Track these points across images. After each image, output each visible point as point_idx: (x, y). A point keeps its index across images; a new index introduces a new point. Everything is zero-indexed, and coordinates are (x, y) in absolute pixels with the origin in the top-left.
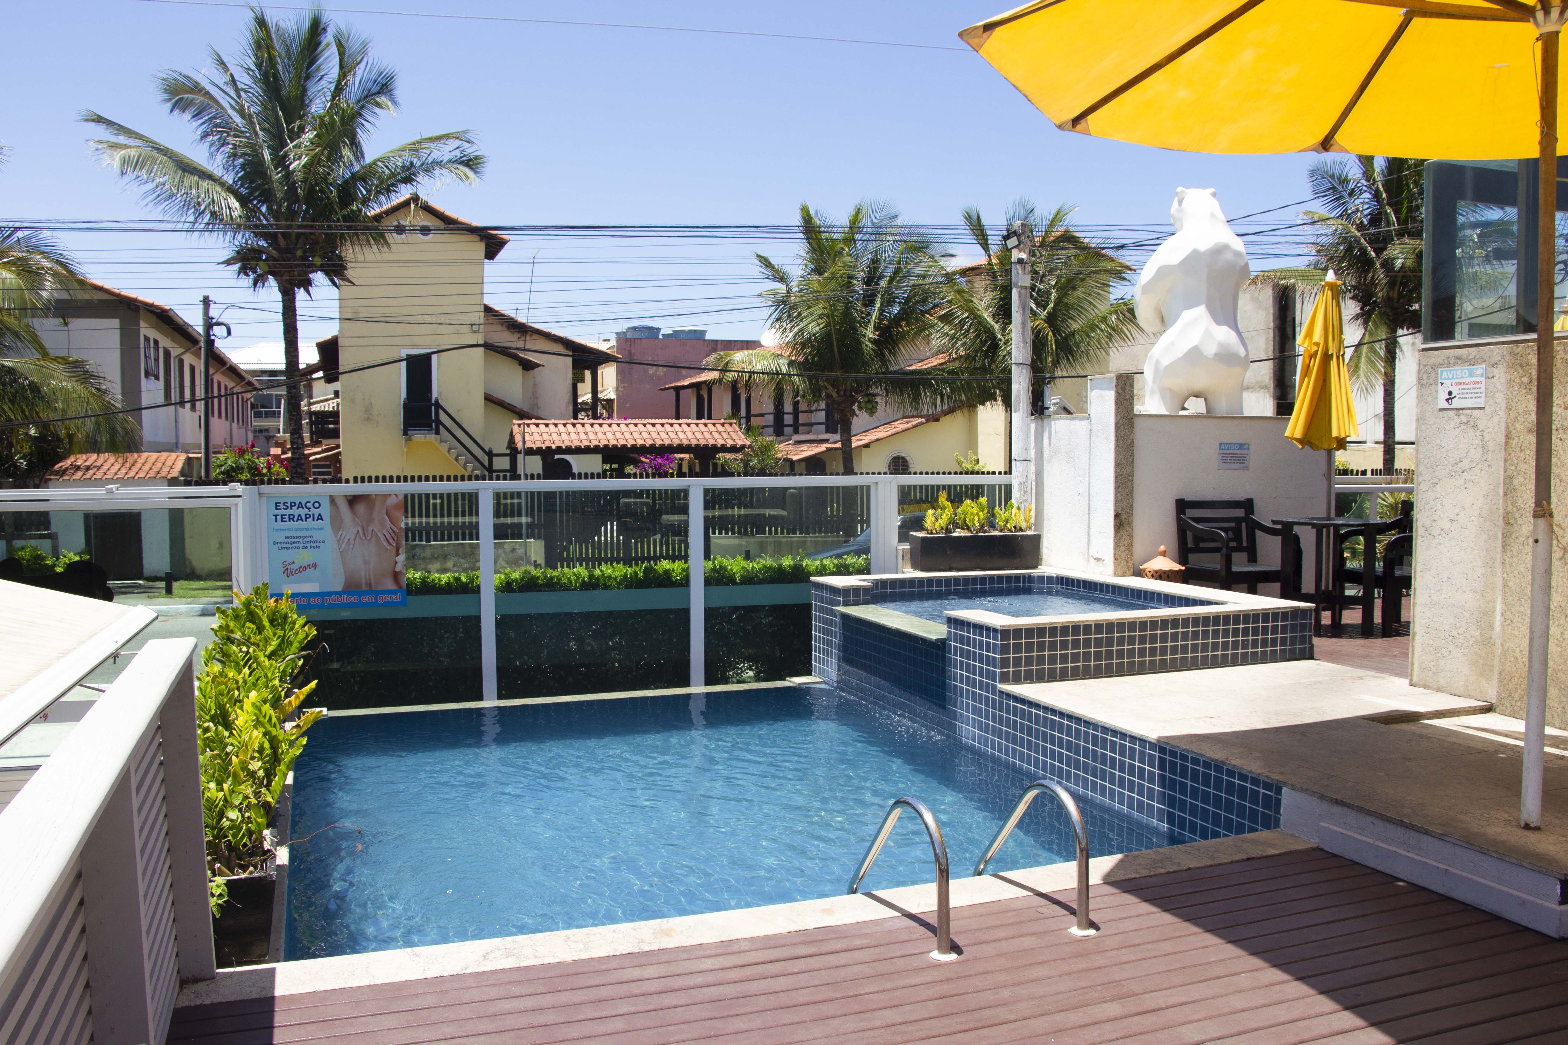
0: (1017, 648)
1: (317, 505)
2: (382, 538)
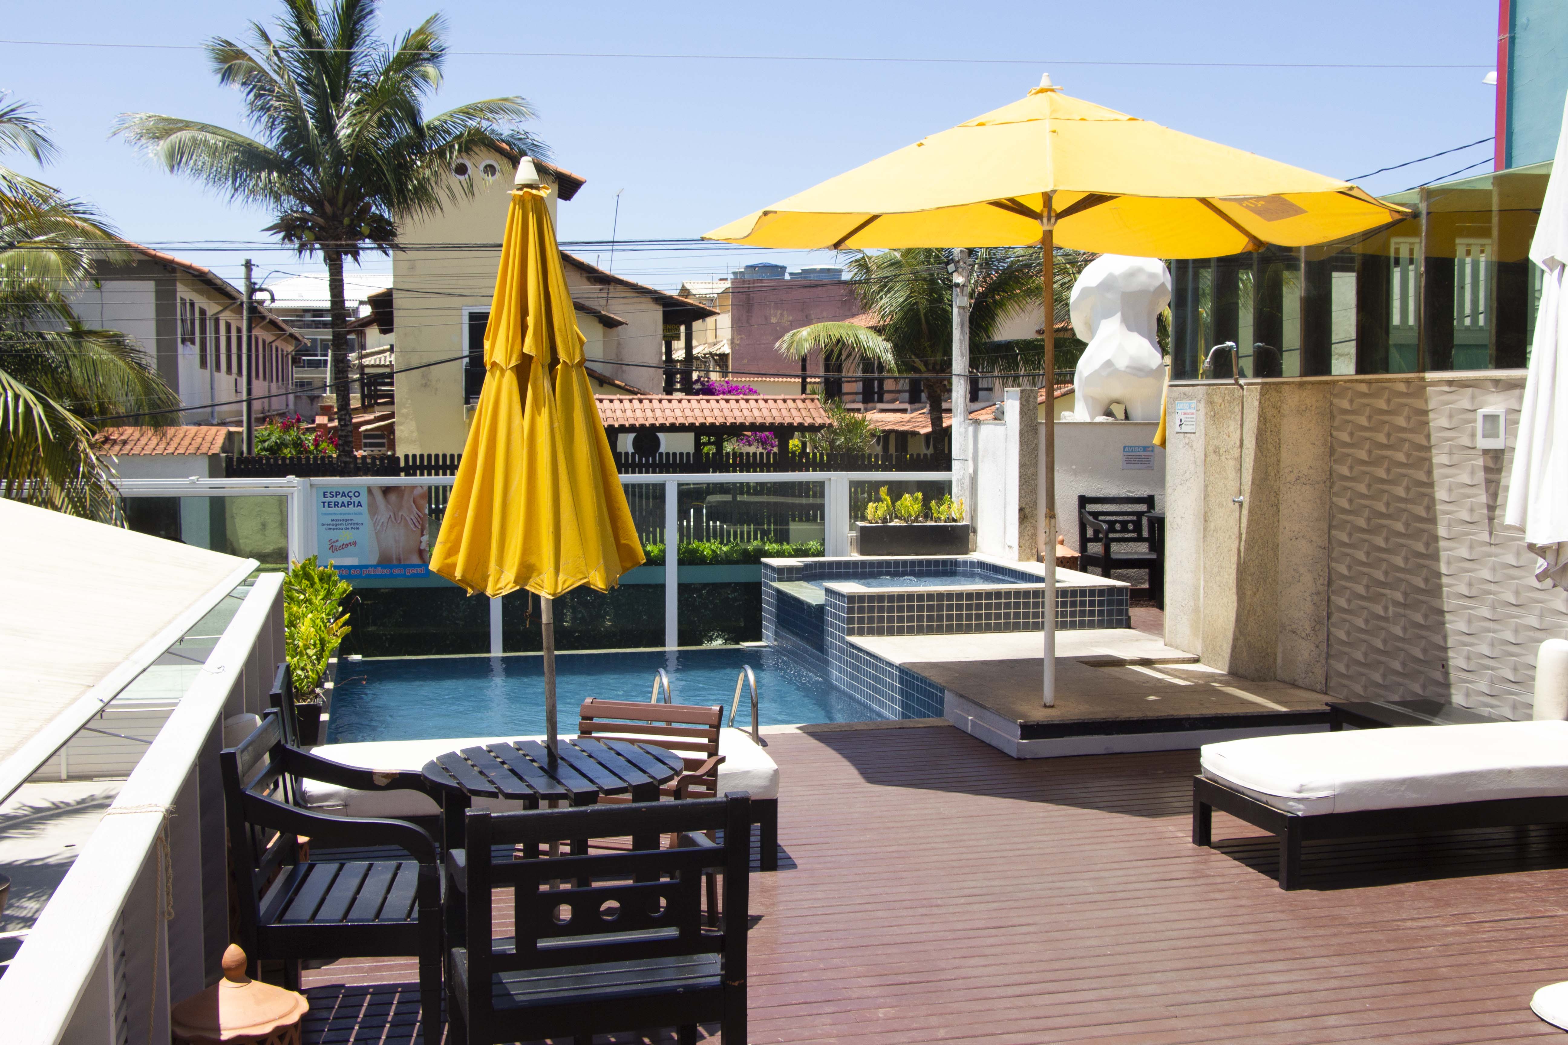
0: (861, 610)
1: (357, 494)
2: (410, 522)
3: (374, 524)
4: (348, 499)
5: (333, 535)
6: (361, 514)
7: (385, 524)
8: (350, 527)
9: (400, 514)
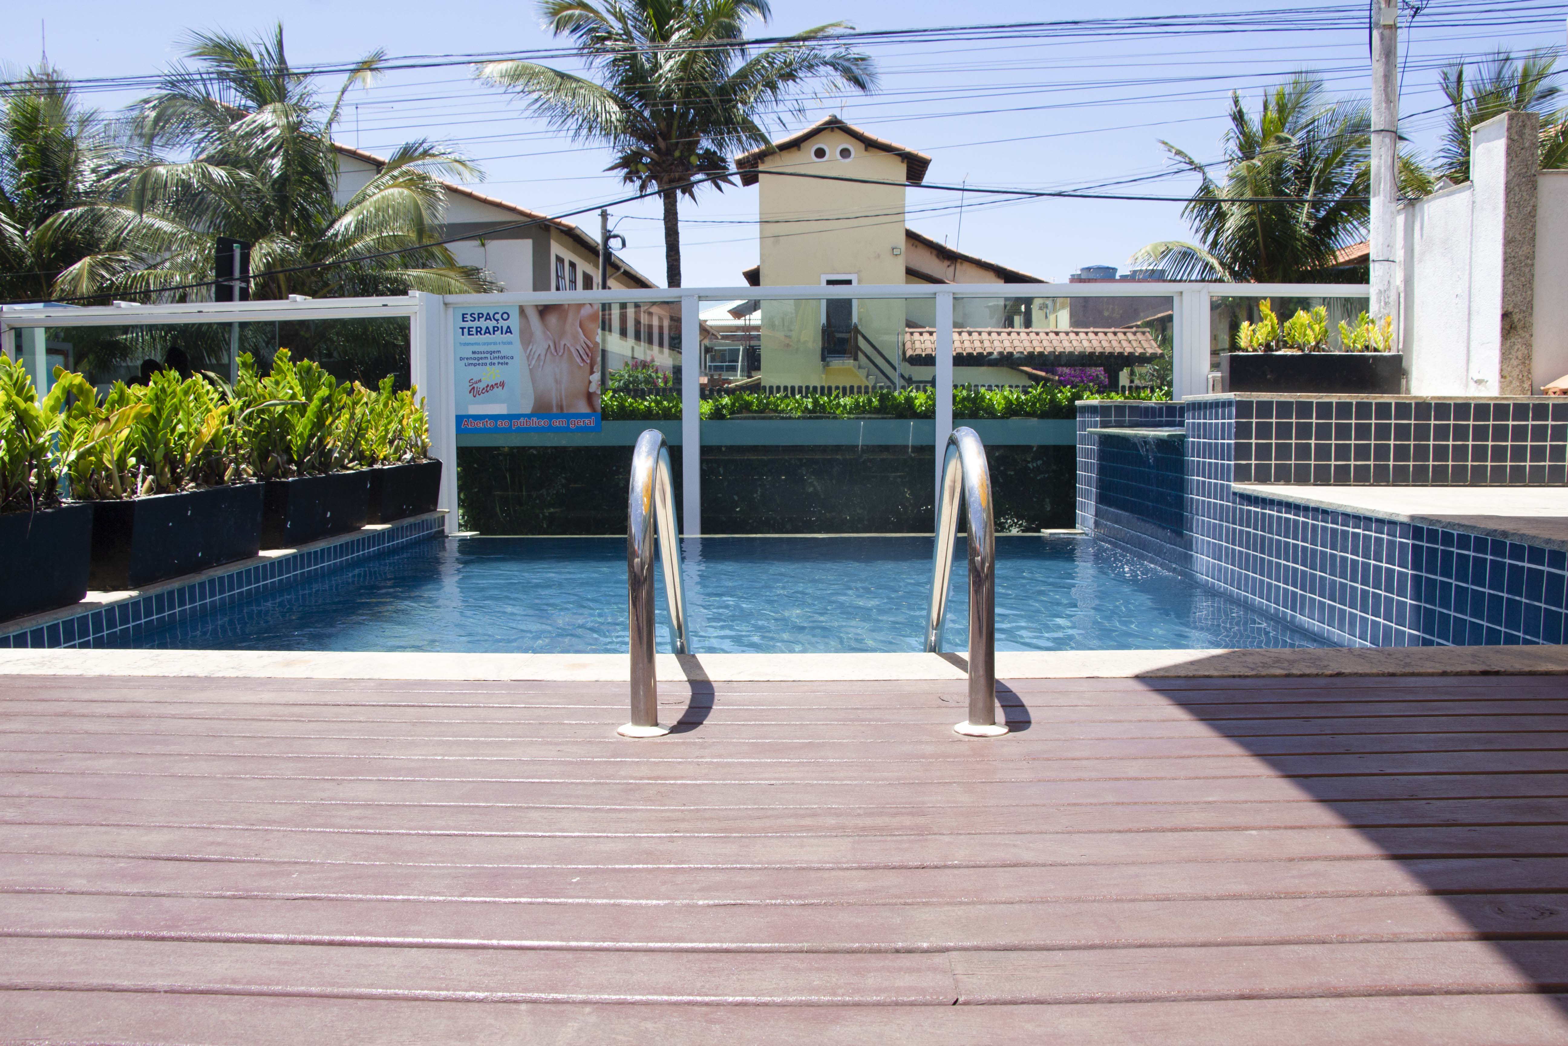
1: (505, 316)
2: (575, 354)
3: (528, 358)
4: (494, 323)
5: (475, 373)
6: (510, 343)
7: (542, 357)
8: (496, 361)
9: (562, 343)
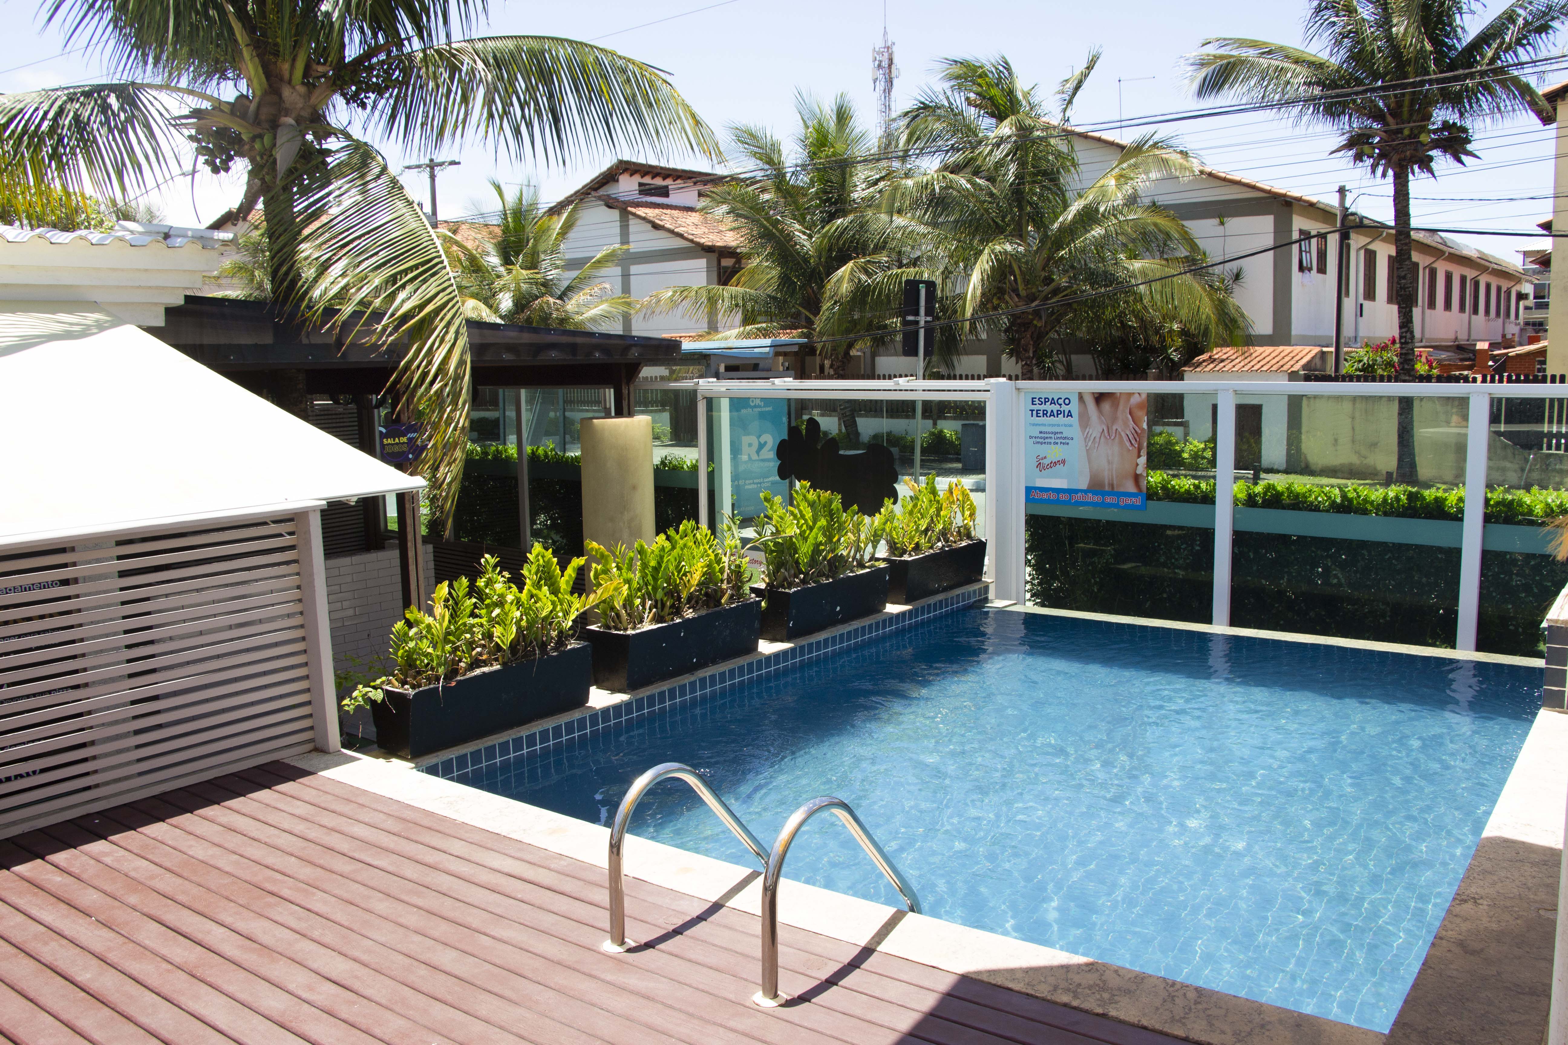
1: (1067, 402)
2: (1125, 438)
3: (1085, 439)
4: (1058, 407)
7: (1097, 440)
